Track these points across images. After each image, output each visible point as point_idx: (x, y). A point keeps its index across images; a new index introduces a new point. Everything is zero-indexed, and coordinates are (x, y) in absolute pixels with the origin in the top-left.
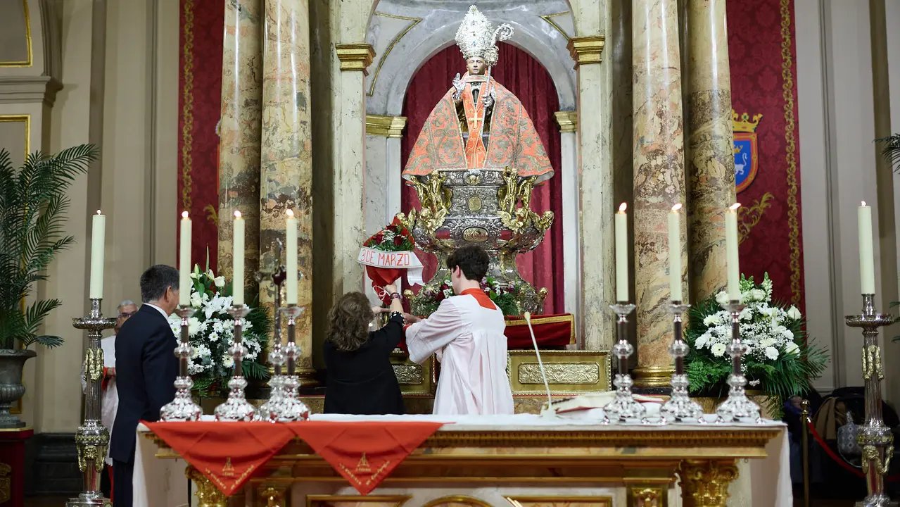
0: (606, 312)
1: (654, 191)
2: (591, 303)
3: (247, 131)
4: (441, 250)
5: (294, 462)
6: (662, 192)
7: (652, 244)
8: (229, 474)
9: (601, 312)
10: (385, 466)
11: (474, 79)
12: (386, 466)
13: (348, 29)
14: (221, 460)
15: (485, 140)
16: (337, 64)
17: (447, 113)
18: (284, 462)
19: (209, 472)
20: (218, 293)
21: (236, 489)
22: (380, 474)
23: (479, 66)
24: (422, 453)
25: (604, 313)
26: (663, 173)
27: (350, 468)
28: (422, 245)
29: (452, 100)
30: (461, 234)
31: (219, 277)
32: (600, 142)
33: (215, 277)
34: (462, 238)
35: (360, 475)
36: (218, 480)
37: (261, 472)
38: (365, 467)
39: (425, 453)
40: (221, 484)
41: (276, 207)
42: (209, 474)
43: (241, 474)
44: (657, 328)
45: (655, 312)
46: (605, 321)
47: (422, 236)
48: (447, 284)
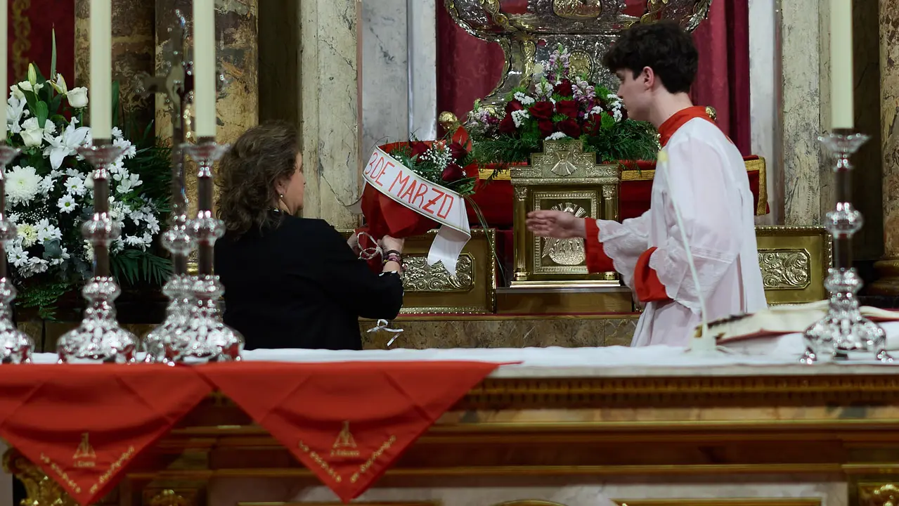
0: (824, 152)
2: (797, 135)
4: (510, 35)
5: (213, 441)
8: (87, 464)
12: (387, 446)
14: (70, 439)
18: (194, 440)
19: (47, 460)
20: (74, 120)
21: (100, 493)
22: (377, 461)
24: (455, 420)
25: (820, 154)
27: (320, 452)
28: (474, 26)
30: (549, 4)
31: (76, 90)
33: (70, 88)
34: (552, 12)
35: (338, 464)
36: (65, 476)
37: (148, 461)
38: (349, 448)
39: (463, 420)
40: (71, 483)
42: (49, 465)
43: (108, 464)
47: (474, 8)
48: (519, 99)
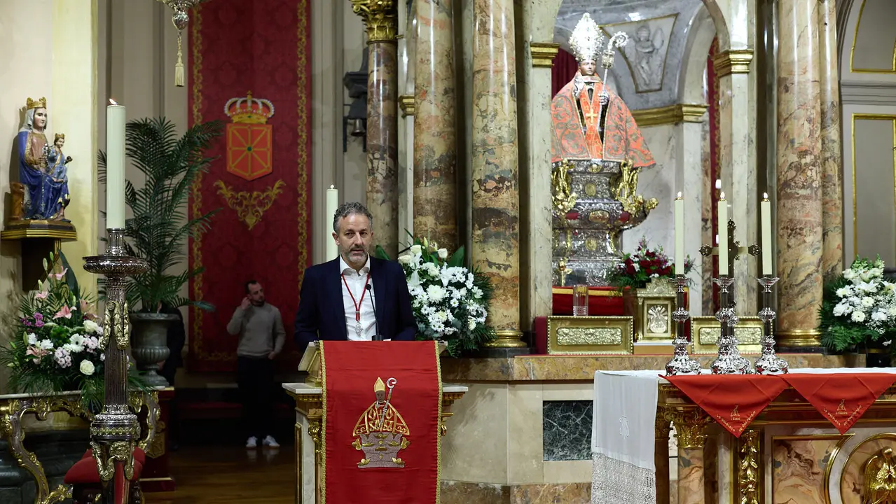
0: (749, 284)
1: (803, 184)
2: (738, 277)
3: (447, 117)
6: (810, 186)
7: (801, 229)
9: (745, 285)
10: (858, 410)
11: (589, 79)
13: (538, 29)
14: (729, 408)
15: (602, 134)
16: (531, 61)
17: (569, 110)
19: (720, 417)
20: (445, 264)
22: (855, 417)
23: (593, 67)
25: (748, 285)
26: (811, 170)
27: (832, 412)
29: (572, 98)
30: (587, 216)
32: (747, 141)
35: (838, 418)
36: (727, 424)
38: (843, 411)
40: (730, 427)
41: (496, 187)
43: (746, 419)
44: (804, 298)
45: (802, 285)
46: (748, 292)
